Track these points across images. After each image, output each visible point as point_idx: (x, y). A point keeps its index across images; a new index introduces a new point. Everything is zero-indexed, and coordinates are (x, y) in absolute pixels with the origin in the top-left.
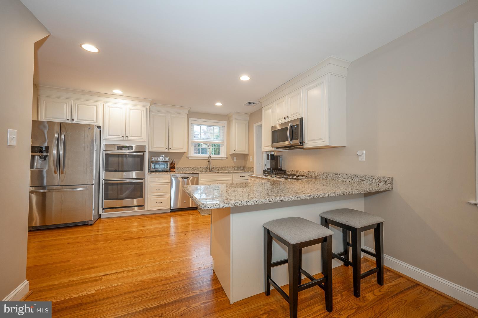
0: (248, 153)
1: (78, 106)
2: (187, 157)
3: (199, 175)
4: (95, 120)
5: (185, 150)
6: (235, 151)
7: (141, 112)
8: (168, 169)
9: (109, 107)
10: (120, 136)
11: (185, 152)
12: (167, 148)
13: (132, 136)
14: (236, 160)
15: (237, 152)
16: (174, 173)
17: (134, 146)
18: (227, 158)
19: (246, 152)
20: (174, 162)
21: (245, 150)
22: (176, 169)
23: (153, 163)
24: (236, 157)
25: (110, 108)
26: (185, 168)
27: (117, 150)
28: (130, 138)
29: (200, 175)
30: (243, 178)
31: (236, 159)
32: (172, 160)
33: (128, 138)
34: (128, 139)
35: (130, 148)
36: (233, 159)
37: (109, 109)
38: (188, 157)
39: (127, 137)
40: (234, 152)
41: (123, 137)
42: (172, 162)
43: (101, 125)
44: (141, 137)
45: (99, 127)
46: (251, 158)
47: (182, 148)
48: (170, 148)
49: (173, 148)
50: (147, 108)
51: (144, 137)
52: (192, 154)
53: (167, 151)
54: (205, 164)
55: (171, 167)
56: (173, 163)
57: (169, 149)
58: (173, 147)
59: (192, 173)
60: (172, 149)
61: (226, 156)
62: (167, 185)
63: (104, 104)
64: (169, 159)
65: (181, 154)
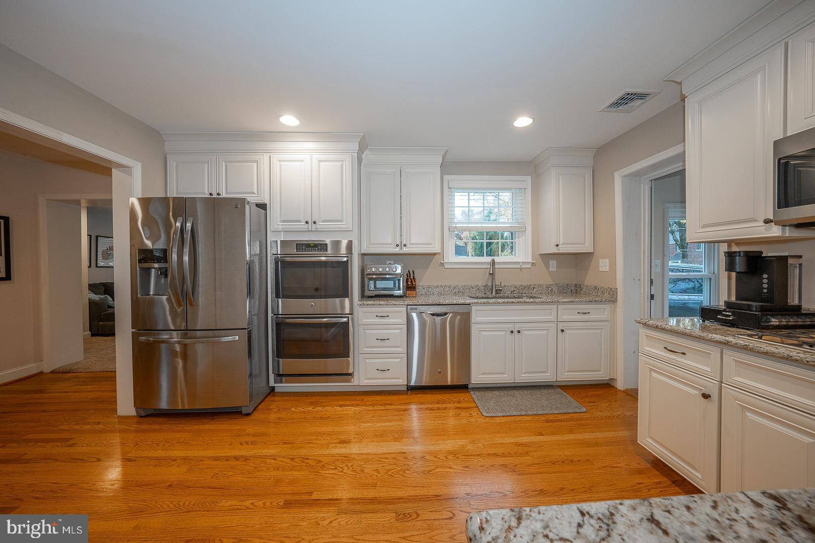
0: (592, 251)
1: (226, 166)
2: (441, 263)
3: (471, 309)
4: (256, 192)
5: (436, 247)
6: (557, 245)
7: (342, 166)
8: (400, 292)
9: (280, 161)
10: (301, 222)
11: (435, 254)
12: (397, 246)
13: (323, 221)
14: (555, 269)
15: (563, 249)
16: (415, 302)
17: (328, 241)
18: (533, 264)
19: (587, 248)
20: (414, 277)
21: (584, 244)
22: (419, 290)
23: (370, 279)
24: (555, 261)
25: (281, 163)
26: (438, 289)
27: (298, 253)
28: (321, 225)
29: (474, 308)
30: (586, 317)
31: (555, 266)
32: (409, 272)
33: (317, 226)
34: (316, 228)
35: (321, 247)
36: (547, 267)
37: (280, 165)
38: (443, 263)
39: (315, 223)
40: (554, 250)
41: (307, 222)
42: (409, 275)
43: (267, 201)
44: (342, 221)
45: (262, 206)
46: (604, 265)
47: (431, 244)
48: (405, 245)
49: (411, 244)
50: (353, 154)
51: (348, 223)
52: (451, 257)
53: (397, 250)
54: (481, 280)
55: (407, 288)
56: (412, 277)
57: (402, 245)
58: (410, 241)
59: (455, 302)
60: (408, 245)
61: (530, 260)
62: (398, 331)
63: (270, 156)
64: (403, 268)
65: (428, 257)
